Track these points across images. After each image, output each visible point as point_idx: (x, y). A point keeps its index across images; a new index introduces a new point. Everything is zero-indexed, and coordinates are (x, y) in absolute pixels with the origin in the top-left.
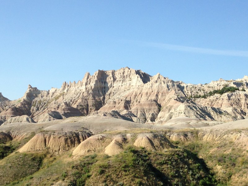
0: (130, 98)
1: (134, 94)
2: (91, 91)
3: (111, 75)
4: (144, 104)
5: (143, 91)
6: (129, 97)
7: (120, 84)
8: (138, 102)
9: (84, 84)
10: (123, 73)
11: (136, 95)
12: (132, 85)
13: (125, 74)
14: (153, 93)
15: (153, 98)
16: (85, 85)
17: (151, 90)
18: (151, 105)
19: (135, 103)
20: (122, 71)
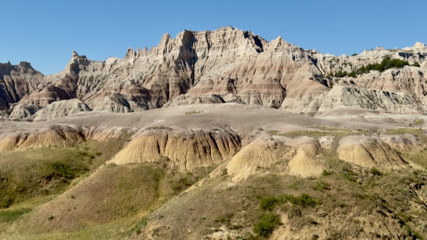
0: (237, 75)
1: (242, 68)
2: (172, 64)
3: (204, 39)
4: (260, 86)
5: (257, 65)
6: (235, 73)
7: (219, 53)
8: (249, 81)
9: (161, 51)
10: (224, 35)
11: (245, 71)
12: (238, 54)
13: (227, 38)
14: (273, 68)
15: (274, 75)
16: (162, 53)
17: (269, 64)
18: (271, 86)
19: (245, 83)
20: (222, 32)
